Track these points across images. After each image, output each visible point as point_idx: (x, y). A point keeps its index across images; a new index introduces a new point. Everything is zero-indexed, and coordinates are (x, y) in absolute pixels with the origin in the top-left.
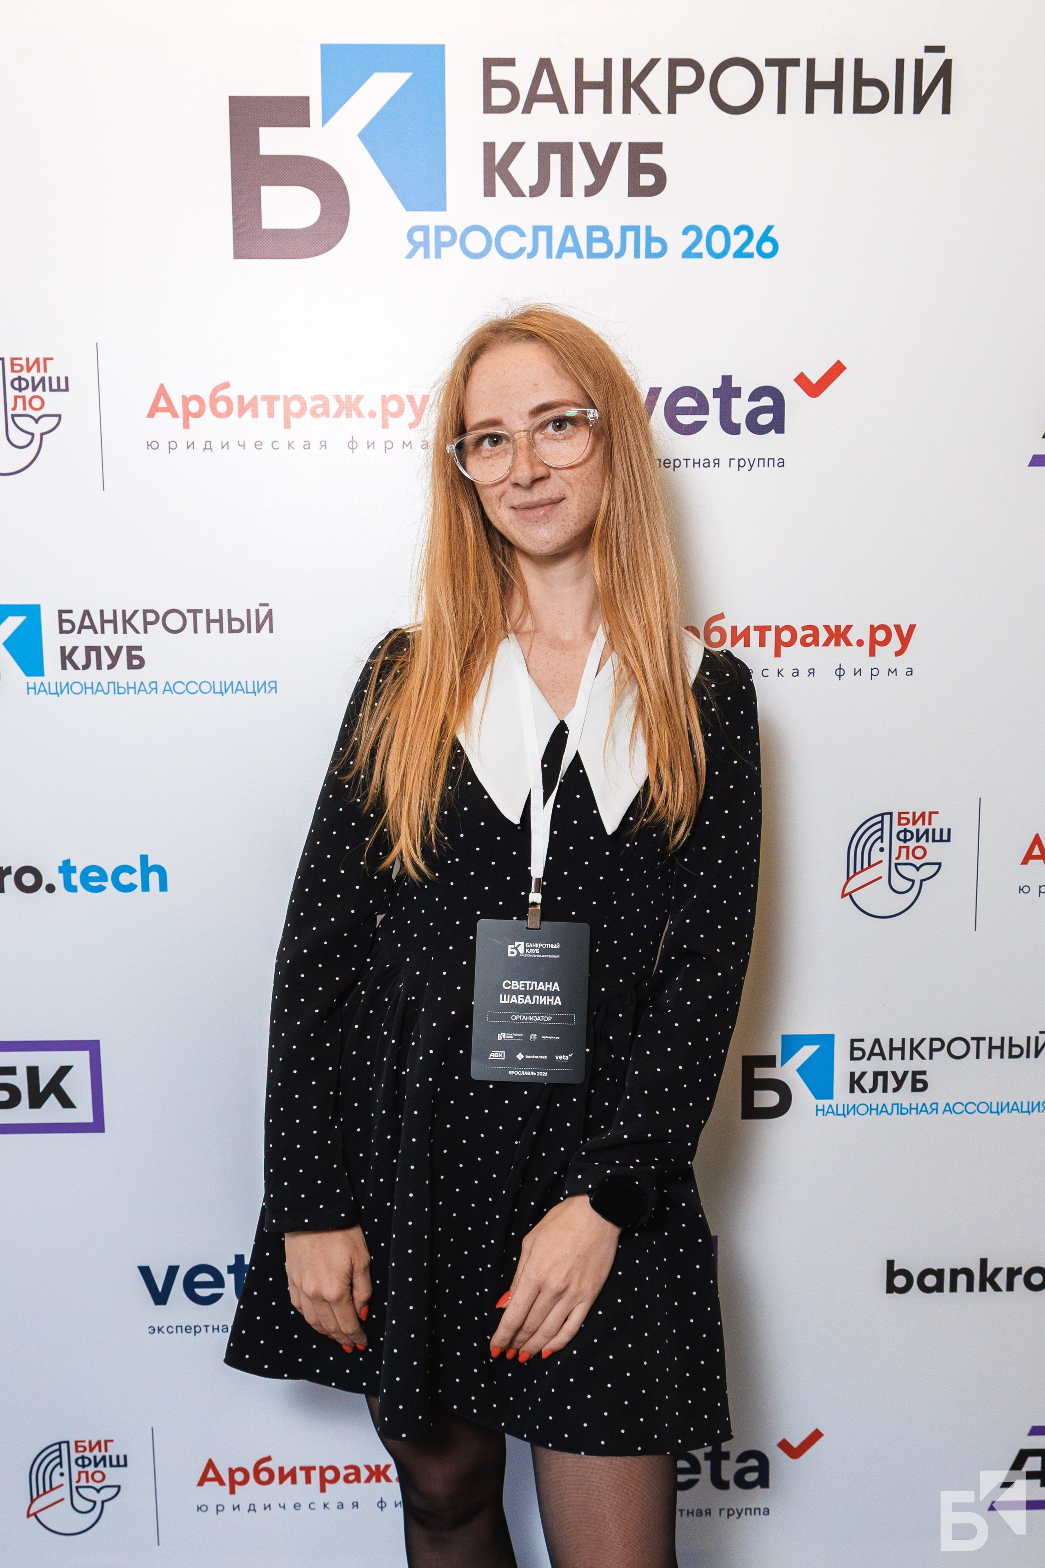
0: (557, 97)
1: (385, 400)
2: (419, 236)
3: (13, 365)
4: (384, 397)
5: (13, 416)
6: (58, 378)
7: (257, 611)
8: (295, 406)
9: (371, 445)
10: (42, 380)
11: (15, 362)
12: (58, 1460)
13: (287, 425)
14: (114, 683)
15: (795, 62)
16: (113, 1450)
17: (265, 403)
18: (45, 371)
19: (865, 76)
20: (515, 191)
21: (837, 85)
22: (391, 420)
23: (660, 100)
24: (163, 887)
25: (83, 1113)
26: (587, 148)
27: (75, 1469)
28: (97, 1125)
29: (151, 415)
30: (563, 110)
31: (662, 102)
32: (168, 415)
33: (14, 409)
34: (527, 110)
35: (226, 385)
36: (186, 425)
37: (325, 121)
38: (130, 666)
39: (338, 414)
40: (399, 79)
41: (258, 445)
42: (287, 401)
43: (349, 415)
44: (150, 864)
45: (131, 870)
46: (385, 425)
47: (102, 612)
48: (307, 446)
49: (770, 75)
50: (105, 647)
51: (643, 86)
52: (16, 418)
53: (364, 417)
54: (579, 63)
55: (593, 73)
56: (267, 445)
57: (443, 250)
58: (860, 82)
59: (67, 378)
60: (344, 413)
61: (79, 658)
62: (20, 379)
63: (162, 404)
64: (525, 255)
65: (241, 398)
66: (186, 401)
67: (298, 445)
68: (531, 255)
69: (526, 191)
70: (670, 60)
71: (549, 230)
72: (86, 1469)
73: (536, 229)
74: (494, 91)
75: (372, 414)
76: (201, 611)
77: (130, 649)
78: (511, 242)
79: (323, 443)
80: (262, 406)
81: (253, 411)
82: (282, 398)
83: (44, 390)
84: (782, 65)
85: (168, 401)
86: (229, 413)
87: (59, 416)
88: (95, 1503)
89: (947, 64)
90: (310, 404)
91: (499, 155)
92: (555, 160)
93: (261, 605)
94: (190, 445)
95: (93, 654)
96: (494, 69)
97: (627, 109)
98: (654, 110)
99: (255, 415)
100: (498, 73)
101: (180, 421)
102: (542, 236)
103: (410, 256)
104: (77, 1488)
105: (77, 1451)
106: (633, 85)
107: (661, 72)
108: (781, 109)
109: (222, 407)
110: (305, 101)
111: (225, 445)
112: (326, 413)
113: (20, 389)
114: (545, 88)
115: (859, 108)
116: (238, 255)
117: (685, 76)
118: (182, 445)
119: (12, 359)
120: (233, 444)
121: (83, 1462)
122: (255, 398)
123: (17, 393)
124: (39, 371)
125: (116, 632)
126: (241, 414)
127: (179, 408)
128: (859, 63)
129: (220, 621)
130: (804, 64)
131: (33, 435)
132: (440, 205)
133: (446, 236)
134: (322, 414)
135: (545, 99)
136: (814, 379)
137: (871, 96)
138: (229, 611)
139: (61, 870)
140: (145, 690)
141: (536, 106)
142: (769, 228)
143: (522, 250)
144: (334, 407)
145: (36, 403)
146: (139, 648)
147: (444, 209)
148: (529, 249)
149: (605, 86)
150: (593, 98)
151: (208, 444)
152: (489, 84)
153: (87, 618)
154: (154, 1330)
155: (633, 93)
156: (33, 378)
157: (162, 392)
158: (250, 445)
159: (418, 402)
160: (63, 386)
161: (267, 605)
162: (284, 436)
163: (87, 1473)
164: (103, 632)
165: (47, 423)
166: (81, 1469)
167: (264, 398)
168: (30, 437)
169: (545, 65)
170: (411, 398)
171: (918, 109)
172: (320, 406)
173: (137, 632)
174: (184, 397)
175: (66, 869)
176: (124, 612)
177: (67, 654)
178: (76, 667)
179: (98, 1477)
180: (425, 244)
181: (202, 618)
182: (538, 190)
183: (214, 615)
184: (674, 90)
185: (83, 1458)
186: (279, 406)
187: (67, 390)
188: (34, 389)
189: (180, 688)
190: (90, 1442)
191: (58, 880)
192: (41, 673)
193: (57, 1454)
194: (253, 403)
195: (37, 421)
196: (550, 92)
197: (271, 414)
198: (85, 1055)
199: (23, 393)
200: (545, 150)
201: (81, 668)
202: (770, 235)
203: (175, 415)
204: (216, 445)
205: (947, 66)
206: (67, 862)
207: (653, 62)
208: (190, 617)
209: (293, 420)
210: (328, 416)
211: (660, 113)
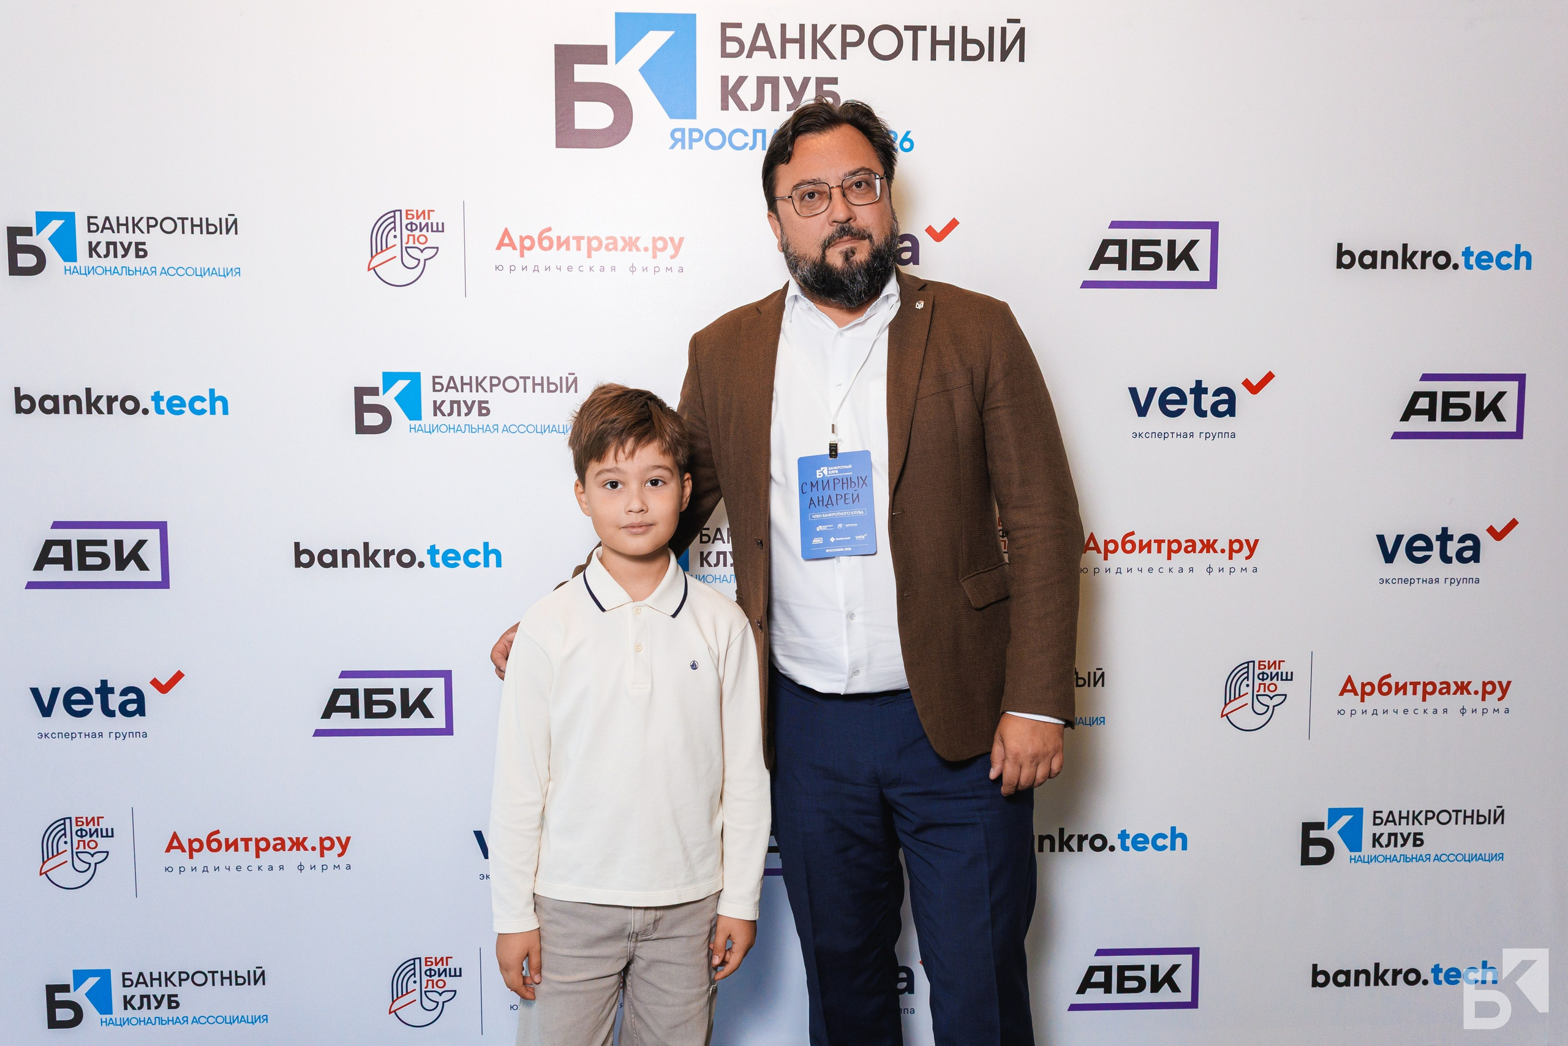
0: (769, 48)
1: (655, 240)
2: (678, 135)
3: (407, 214)
4: (654, 238)
5: (406, 248)
6: (437, 224)
7: (567, 378)
8: (595, 244)
9: (645, 269)
10: (427, 224)
11: (409, 212)
12: (412, 972)
13: (589, 256)
14: (469, 425)
15: (924, 28)
16: (452, 964)
17: (575, 241)
18: (429, 219)
19: (969, 37)
20: (742, 107)
21: (951, 43)
22: (658, 253)
23: (837, 51)
24: (499, 564)
25: (439, 722)
26: (789, 80)
27: (425, 978)
28: (448, 730)
29: (498, 248)
30: (773, 56)
31: (837, 52)
32: (510, 248)
33: (407, 243)
34: (749, 56)
35: (549, 229)
36: (522, 255)
37: (617, 62)
38: (480, 414)
39: (623, 249)
40: (666, 35)
41: (570, 268)
42: (590, 240)
43: (630, 250)
44: (490, 549)
45: (477, 553)
46: (655, 256)
47: (462, 377)
48: (602, 269)
49: (907, 36)
50: (464, 401)
51: (825, 41)
52: (408, 249)
53: (640, 251)
54: (783, 27)
55: (793, 33)
56: (575, 269)
57: (694, 144)
58: (966, 41)
59: (443, 224)
60: (627, 249)
61: (446, 408)
62: (411, 223)
63: (506, 241)
64: (748, 148)
65: (559, 238)
66: (522, 239)
67: (596, 269)
68: (752, 148)
69: (749, 107)
70: (842, 25)
71: (763, 132)
72: (432, 978)
73: (755, 132)
74: (728, 43)
75: (646, 249)
76: (529, 378)
77: (480, 402)
78: (739, 140)
79: (613, 268)
80: (573, 243)
81: (567, 247)
82: (586, 238)
83: (428, 231)
84: (915, 29)
85: (510, 239)
86: (550, 247)
87: (437, 248)
88: (438, 1003)
89: (1022, 30)
90: (605, 242)
91: (731, 83)
92: (768, 88)
93: (569, 374)
94: (524, 268)
95: (455, 406)
96: (728, 30)
97: (814, 56)
98: (832, 57)
99: (568, 249)
100: (730, 32)
101: (518, 252)
102: (759, 136)
103: (672, 147)
104: (425, 992)
105: (426, 965)
106: (818, 41)
107: (837, 33)
108: (915, 58)
109: (546, 243)
110: (604, 48)
111: (548, 269)
112: (616, 248)
113: (412, 230)
114: (761, 42)
115: (965, 57)
116: (559, 145)
117: (852, 36)
118: (519, 268)
119: (407, 211)
120: (553, 268)
121: (430, 973)
122: (568, 238)
123: (409, 233)
124: (424, 219)
125: (471, 391)
126: (558, 248)
127: (518, 245)
128: (965, 29)
129: (542, 384)
130: (929, 29)
131: (419, 260)
132: (692, 115)
133: (696, 135)
134: (612, 249)
135: (761, 49)
136: (938, 230)
137: (973, 50)
138: (548, 378)
139: (429, 552)
140: (490, 430)
141: (755, 53)
142: (908, 133)
143: (746, 145)
144: (621, 244)
145: (422, 239)
146: (487, 402)
147: (695, 118)
148: (751, 144)
149: (801, 41)
150: (793, 49)
151: (536, 267)
152: (725, 39)
153: (452, 381)
154: (484, 877)
155: (818, 46)
156: (420, 223)
157: (506, 233)
158: (564, 269)
159: (677, 241)
160: (440, 229)
161: (574, 374)
162: (588, 263)
163: (433, 981)
164: (462, 391)
165: (429, 253)
166: (429, 978)
167: (574, 238)
168: (417, 261)
169: (761, 27)
170: (672, 239)
171: (1003, 58)
172: (611, 243)
173: (486, 391)
174: (521, 237)
175: (433, 551)
176: (477, 378)
177: (438, 405)
178: (443, 415)
179: (441, 984)
180: (683, 140)
181: (529, 382)
182: (756, 107)
183: (538, 381)
184: (845, 45)
185: (430, 970)
186: (584, 243)
187: (443, 231)
188: (421, 230)
189: (513, 429)
190: (436, 958)
191: (426, 559)
192: (419, 418)
193: (412, 967)
194: (567, 241)
195: (422, 251)
196: (764, 44)
197: (579, 248)
198: (441, 681)
199: (414, 233)
200: (761, 81)
201: (447, 415)
202: (909, 137)
203: (514, 248)
204: (542, 269)
205: (1022, 32)
206: (433, 547)
207: (831, 27)
208: (521, 381)
209: (593, 252)
210: (616, 250)
211: (836, 59)
